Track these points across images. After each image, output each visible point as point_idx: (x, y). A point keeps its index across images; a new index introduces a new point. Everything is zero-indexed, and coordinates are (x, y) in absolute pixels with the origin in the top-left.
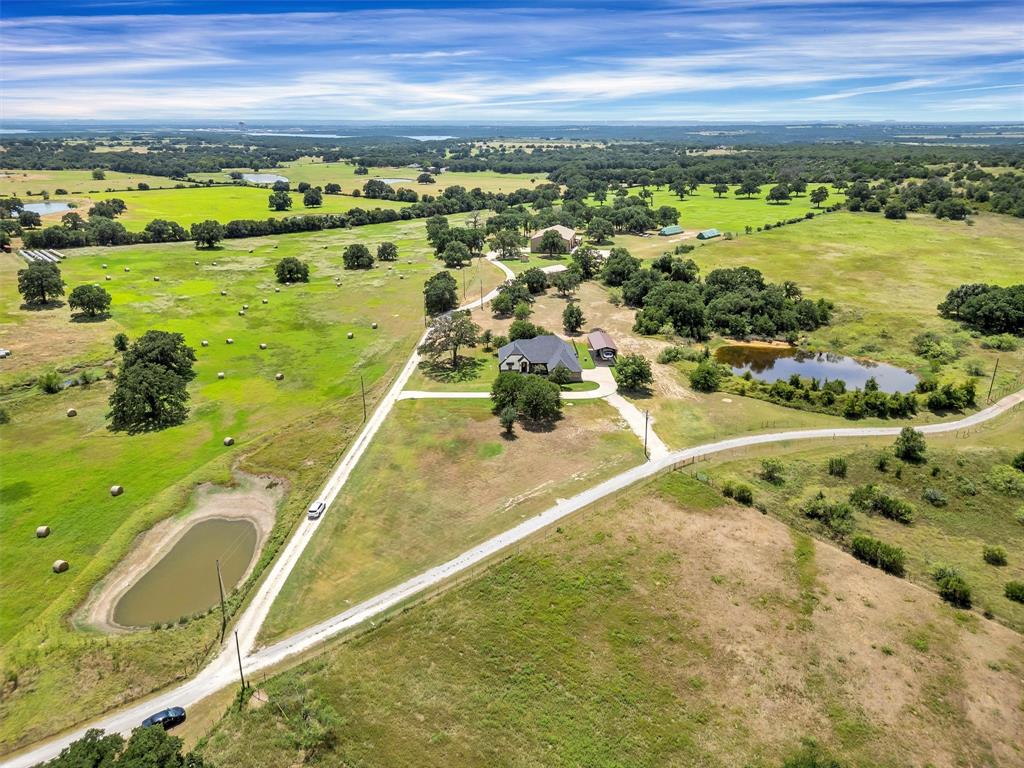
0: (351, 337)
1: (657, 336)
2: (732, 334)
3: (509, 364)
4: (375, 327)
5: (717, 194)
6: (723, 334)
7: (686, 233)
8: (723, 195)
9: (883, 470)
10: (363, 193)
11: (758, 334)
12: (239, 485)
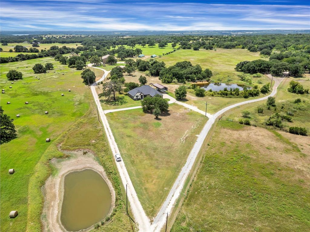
0: (63, 96)
1: (172, 83)
2: (191, 81)
3: (137, 96)
4: (70, 91)
5: (143, 46)
6: (189, 81)
7: (145, 56)
8: (144, 47)
9: (270, 110)
10: (14, 51)
11: (199, 80)
12: (70, 156)
